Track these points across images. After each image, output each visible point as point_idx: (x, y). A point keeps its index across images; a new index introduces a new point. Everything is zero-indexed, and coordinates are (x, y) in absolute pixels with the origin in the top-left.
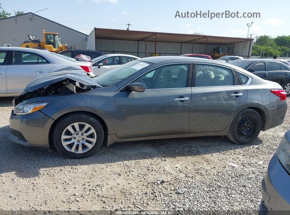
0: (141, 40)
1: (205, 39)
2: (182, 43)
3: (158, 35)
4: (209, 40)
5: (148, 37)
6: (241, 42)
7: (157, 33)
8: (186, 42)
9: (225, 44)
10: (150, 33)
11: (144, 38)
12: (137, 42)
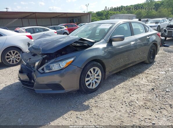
0: (24, 18)
1: (66, 15)
2: (51, 18)
3: (36, 14)
4: (68, 15)
5: (28, 16)
6: (84, 15)
7: (36, 13)
8: (53, 18)
9: (76, 17)
10: (31, 12)
11: (26, 17)
12: (20, 19)
